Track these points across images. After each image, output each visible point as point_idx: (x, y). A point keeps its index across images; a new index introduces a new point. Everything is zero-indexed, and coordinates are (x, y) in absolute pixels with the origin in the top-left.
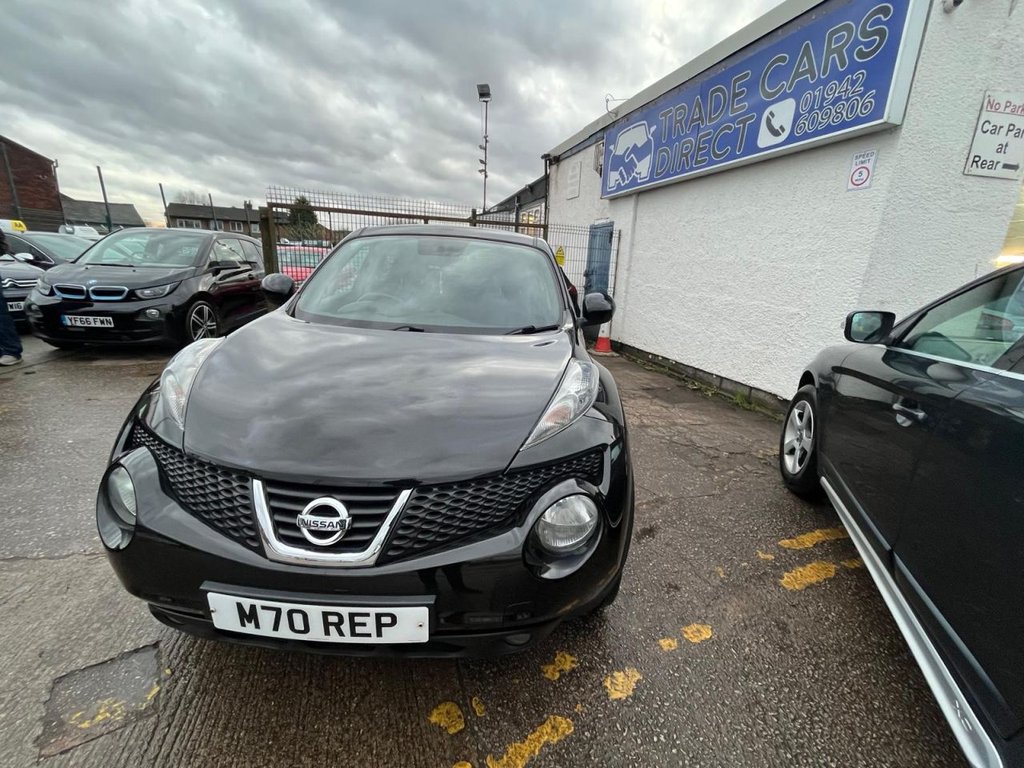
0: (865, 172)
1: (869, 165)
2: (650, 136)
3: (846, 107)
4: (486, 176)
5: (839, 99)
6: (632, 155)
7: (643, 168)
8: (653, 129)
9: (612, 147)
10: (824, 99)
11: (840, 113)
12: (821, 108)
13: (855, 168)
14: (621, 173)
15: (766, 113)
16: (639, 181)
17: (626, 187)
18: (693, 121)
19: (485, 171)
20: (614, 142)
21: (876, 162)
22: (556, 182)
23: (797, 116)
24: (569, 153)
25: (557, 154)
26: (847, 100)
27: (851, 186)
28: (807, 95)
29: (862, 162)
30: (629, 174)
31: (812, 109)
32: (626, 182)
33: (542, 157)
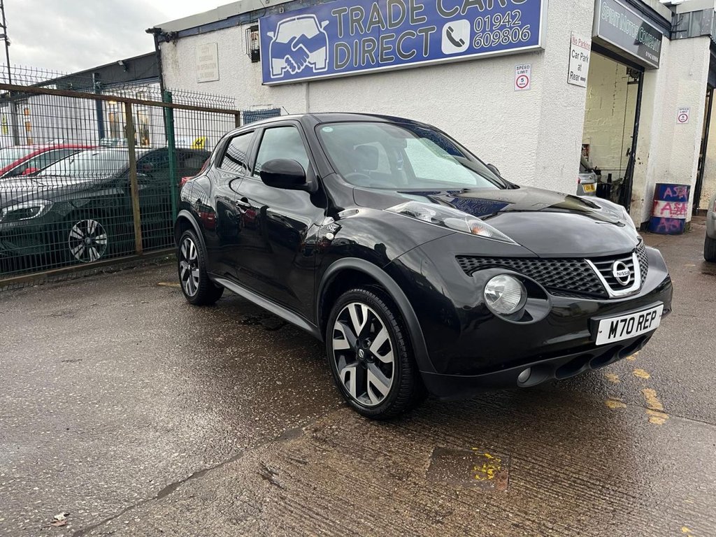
0: (525, 79)
1: (528, 74)
2: (322, 30)
3: (511, 33)
4: (7, 44)
5: (504, 26)
6: (301, 45)
7: (318, 59)
8: (325, 23)
9: (270, 34)
10: (492, 25)
11: (507, 36)
12: (492, 31)
13: (517, 76)
14: (287, 60)
15: (445, 28)
16: (314, 71)
17: (297, 75)
18: (372, 23)
19: (5, 36)
20: (274, 28)
21: (531, 73)
22: (176, 62)
23: (473, 34)
24: (195, 31)
25: (175, 30)
26: (511, 28)
27: (517, 88)
28: (479, 19)
29: (522, 72)
30: (300, 63)
31: (484, 31)
32: (297, 70)
33: (149, 31)
